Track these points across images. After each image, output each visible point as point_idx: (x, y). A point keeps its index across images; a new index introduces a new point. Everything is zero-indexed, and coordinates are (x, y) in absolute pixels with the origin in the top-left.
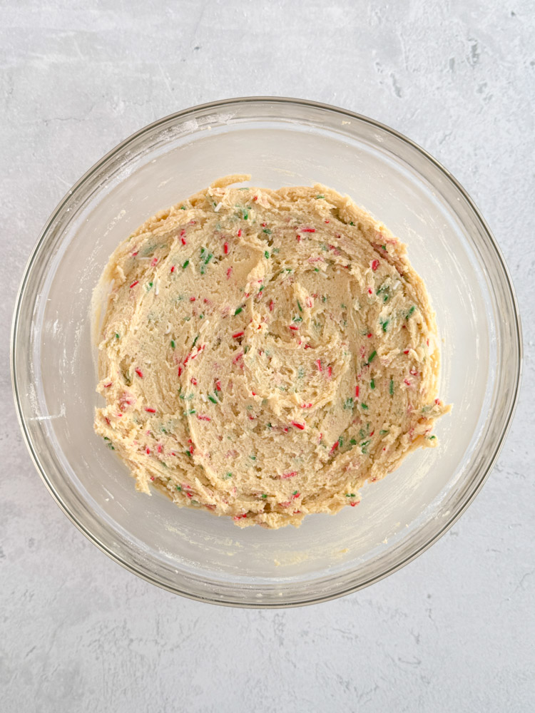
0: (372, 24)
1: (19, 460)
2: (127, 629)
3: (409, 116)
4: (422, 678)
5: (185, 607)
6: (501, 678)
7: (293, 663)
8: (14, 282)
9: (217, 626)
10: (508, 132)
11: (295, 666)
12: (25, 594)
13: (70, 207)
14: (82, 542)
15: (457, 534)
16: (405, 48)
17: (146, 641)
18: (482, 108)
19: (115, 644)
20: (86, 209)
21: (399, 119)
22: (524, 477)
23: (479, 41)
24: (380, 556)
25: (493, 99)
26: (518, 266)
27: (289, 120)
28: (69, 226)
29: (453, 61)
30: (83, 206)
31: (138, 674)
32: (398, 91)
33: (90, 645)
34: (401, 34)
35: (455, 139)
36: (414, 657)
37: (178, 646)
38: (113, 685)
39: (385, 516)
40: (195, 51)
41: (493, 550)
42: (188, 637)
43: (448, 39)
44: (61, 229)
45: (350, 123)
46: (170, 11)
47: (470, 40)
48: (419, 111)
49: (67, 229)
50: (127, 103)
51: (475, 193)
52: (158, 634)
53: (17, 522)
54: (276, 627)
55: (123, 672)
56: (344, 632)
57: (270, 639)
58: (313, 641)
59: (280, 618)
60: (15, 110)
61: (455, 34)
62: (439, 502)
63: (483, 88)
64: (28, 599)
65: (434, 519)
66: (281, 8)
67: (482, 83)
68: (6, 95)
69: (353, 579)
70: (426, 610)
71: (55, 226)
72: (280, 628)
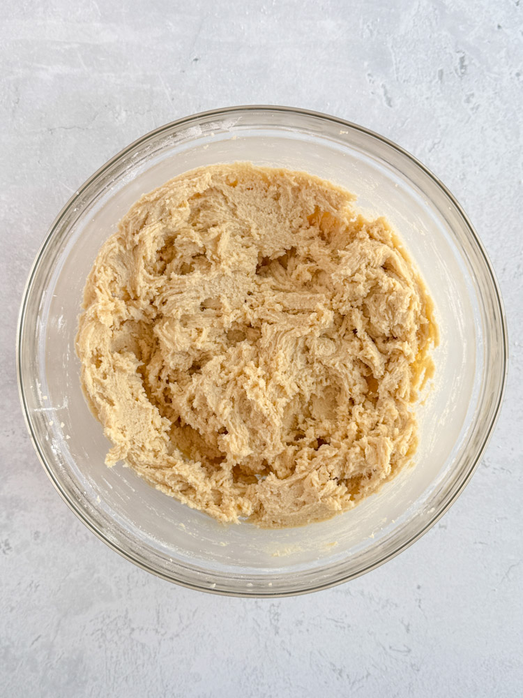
0: (364, 37)
1: (25, 456)
2: (128, 619)
3: (399, 125)
4: (412, 666)
5: (184, 597)
6: (487, 665)
7: (288, 651)
8: (20, 284)
9: (215, 616)
10: (494, 140)
11: (290, 654)
12: (30, 585)
13: (77, 207)
14: (86, 535)
15: (445, 527)
16: (396, 59)
17: (147, 630)
18: (470, 117)
19: (117, 633)
20: (93, 210)
21: (389, 128)
22: (510, 473)
23: (467, 53)
24: (366, 550)
25: (480, 109)
26: (504, 270)
27: (289, 129)
28: (75, 225)
29: (441, 72)
30: (90, 207)
31: (139, 662)
32: (389, 101)
33: (93, 634)
34: (392, 47)
35: (443, 147)
36: (405, 646)
37: (178, 635)
38: (115, 672)
39: (373, 512)
40: (194, 63)
41: (481, 543)
42: (187, 627)
43: (437, 51)
44: (68, 229)
45: (347, 133)
46: (171, 24)
47: (458, 52)
48: (409, 120)
49: (74, 228)
50: (129, 113)
51: (463, 199)
52: (158, 623)
53: (23, 516)
54: (271, 617)
55: (125, 660)
56: (337, 622)
57: (266, 628)
58: (308, 630)
59: (276, 608)
60: (21, 119)
61: (444, 47)
62: (425, 500)
63: (471, 99)
64: (33, 589)
65: (419, 515)
66: (276, 21)
67: (469, 93)
68: (13, 105)
69: (340, 571)
70: (416, 600)
71: (62, 225)
72: (276, 617)
